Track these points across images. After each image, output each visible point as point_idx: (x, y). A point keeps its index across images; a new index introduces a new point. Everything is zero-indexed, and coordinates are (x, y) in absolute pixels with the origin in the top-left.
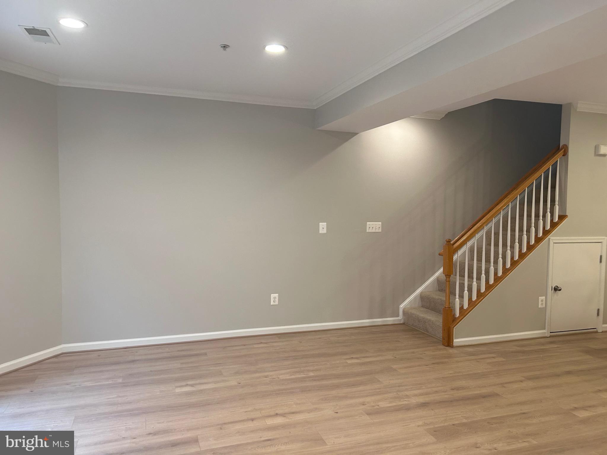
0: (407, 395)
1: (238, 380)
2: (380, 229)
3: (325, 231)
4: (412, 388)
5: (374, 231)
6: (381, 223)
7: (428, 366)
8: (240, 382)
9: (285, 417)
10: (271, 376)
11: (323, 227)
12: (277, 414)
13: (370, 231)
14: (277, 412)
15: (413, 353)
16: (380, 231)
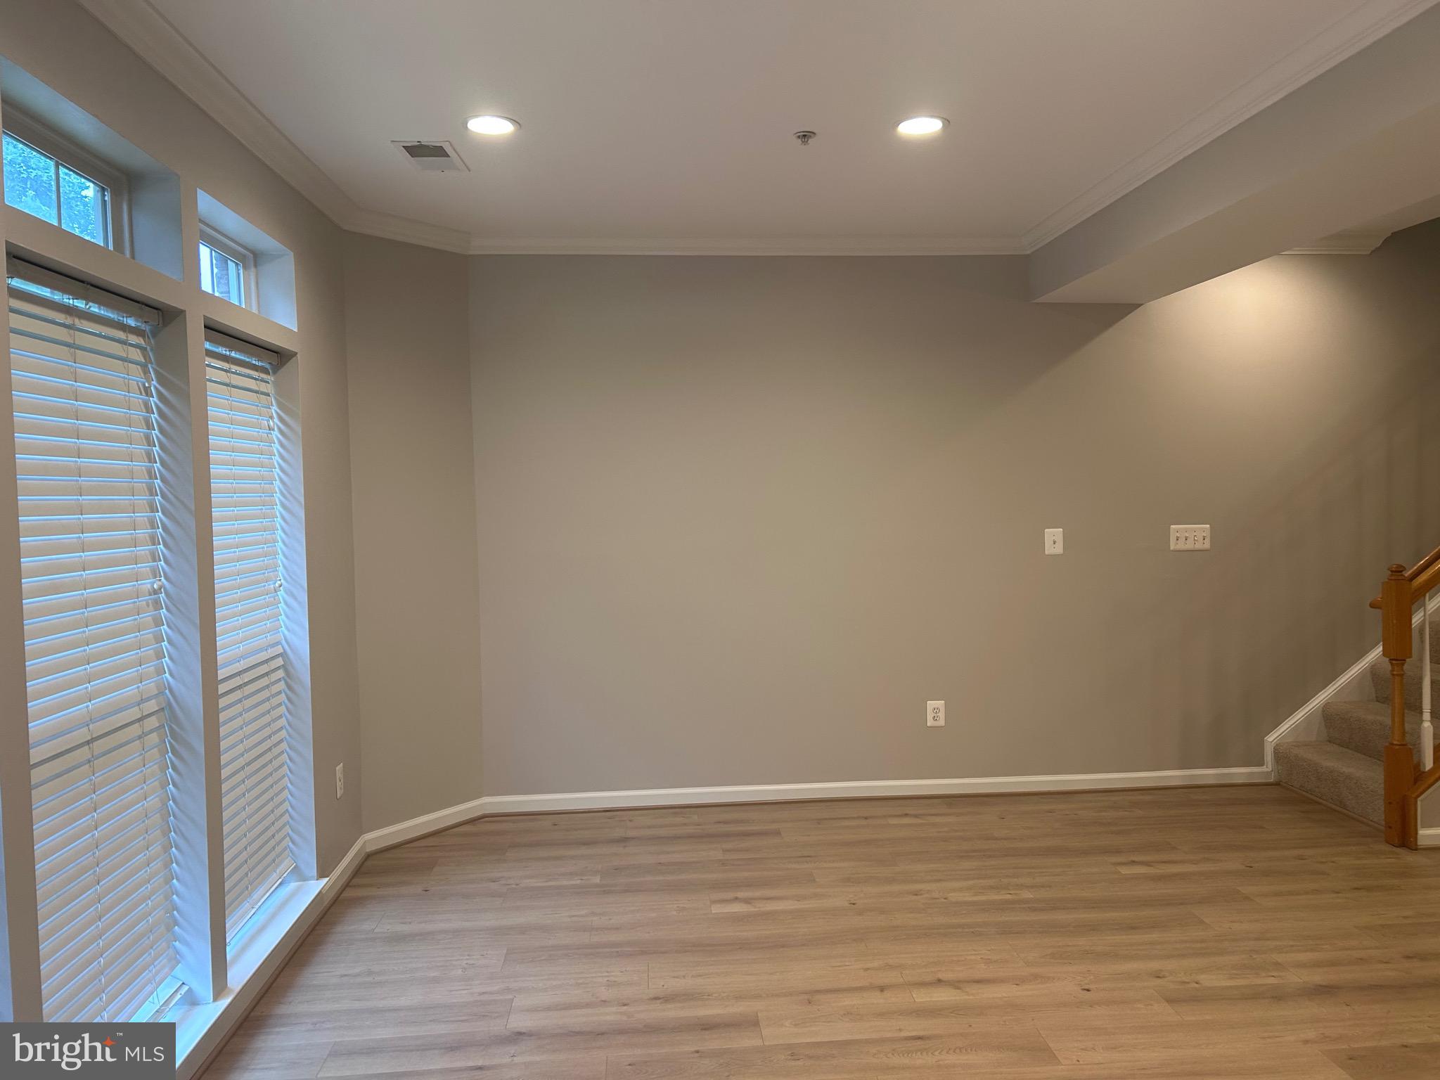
0: (1277, 964)
1: (851, 896)
2: (1207, 541)
3: (1059, 549)
4: (1292, 946)
5: (1190, 546)
6: (1208, 526)
7: (1340, 895)
8: (855, 902)
9: (958, 988)
10: (928, 891)
11: (1054, 540)
12: (939, 981)
13: (1181, 546)
14: (940, 976)
15: (1301, 858)
16: (1207, 545)
